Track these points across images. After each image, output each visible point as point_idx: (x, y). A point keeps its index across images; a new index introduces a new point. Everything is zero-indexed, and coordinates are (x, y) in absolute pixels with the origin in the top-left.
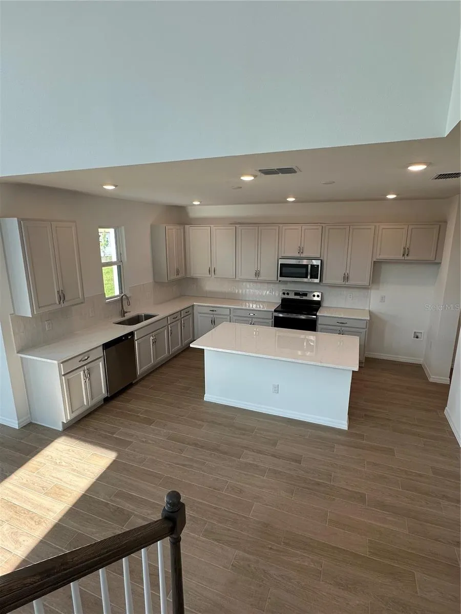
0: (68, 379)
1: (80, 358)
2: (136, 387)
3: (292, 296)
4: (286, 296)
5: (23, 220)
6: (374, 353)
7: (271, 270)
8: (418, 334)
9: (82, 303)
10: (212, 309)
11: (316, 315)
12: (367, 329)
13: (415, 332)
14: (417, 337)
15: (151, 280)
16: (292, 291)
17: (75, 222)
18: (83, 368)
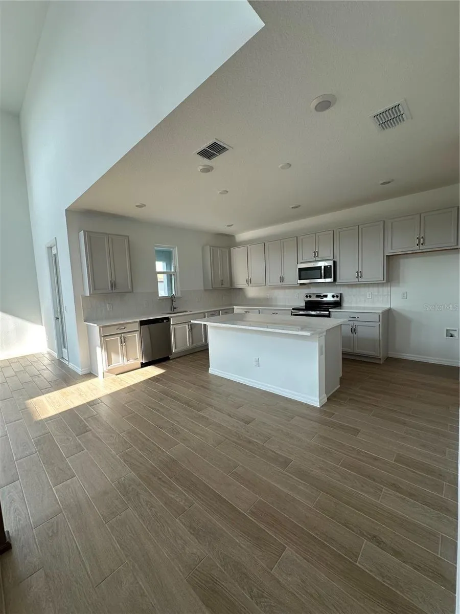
0: (106, 341)
1: (117, 327)
2: (171, 361)
3: (314, 298)
4: (309, 299)
5: (87, 231)
6: (403, 354)
7: (292, 276)
8: (452, 332)
9: (130, 292)
10: (246, 311)
11: (328, 311)
12: (381, 323)
13: (447, 330)
14: (452, 336)
15: (203, 289)
16: (314, 294)
17: (128, 237)
18: (120, 335)
